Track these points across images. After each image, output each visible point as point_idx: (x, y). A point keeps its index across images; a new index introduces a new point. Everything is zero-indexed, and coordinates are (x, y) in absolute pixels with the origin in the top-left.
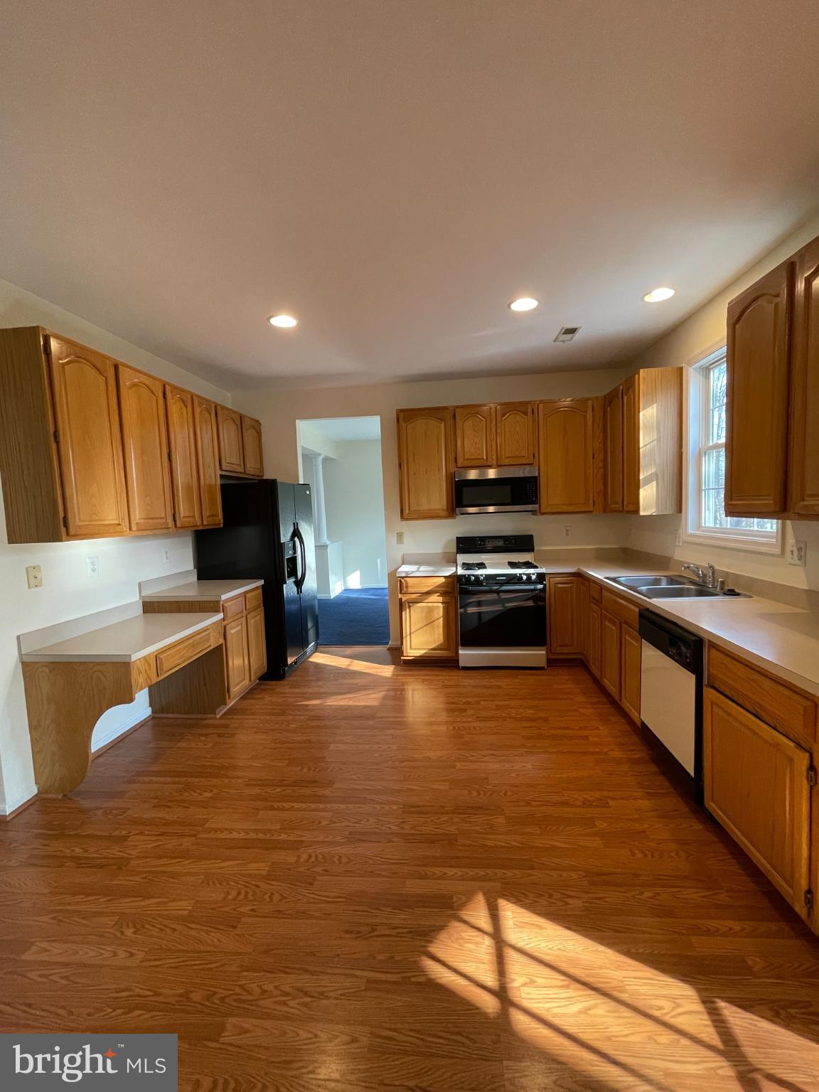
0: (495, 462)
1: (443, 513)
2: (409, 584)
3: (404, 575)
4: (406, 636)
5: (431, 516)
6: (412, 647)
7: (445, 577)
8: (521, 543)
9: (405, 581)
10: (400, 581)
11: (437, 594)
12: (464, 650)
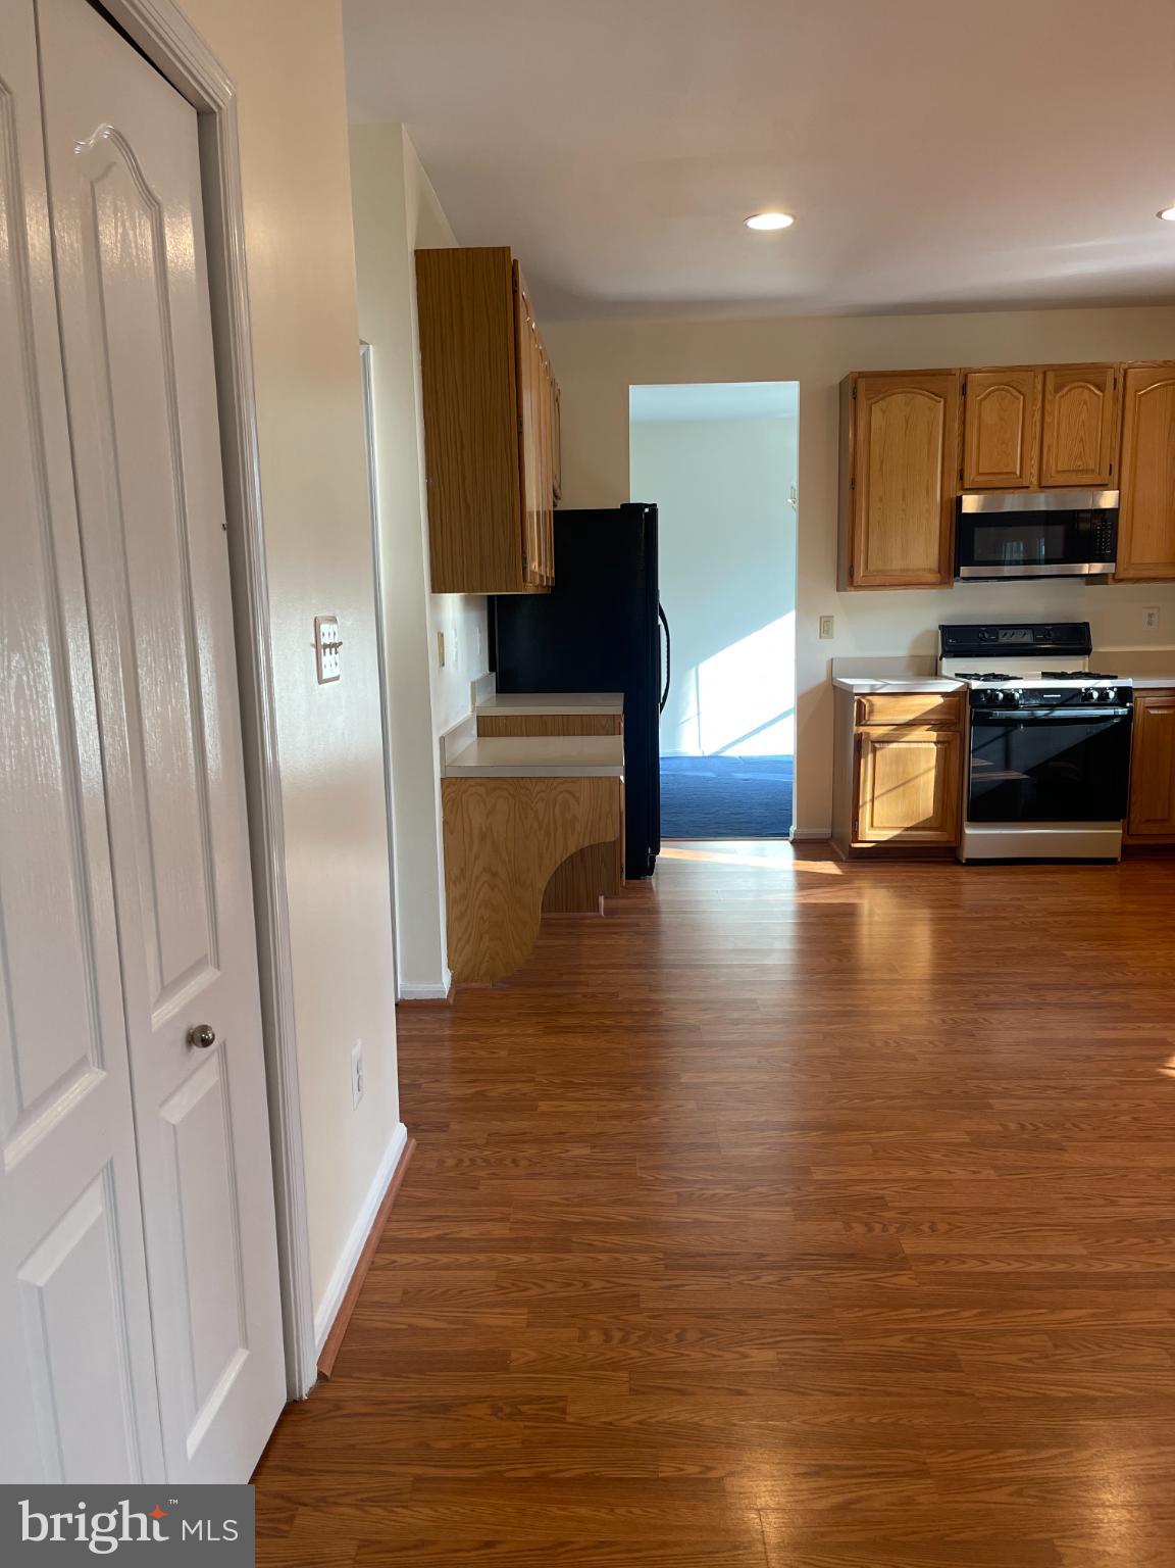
0: (1035, 481)
1: (932, 577)
2: (876, 708)
3: (866, 691)
4: (865, 803)
5: (907, 582)
6: (875, 825)
7: (944, 694)
8: (1069, 639)
9: (869, 701)
10: (860, 702)
11: (928, 727)
12: (974, 828)
